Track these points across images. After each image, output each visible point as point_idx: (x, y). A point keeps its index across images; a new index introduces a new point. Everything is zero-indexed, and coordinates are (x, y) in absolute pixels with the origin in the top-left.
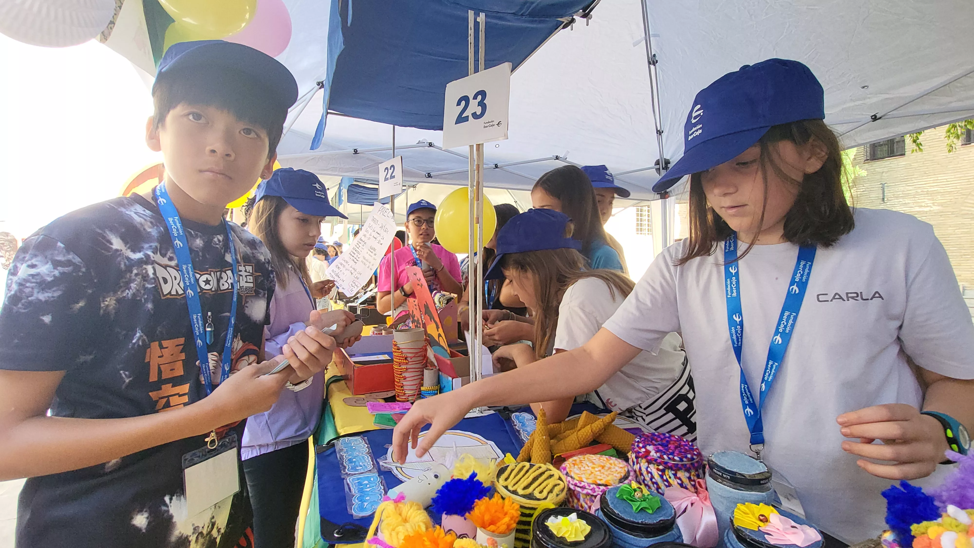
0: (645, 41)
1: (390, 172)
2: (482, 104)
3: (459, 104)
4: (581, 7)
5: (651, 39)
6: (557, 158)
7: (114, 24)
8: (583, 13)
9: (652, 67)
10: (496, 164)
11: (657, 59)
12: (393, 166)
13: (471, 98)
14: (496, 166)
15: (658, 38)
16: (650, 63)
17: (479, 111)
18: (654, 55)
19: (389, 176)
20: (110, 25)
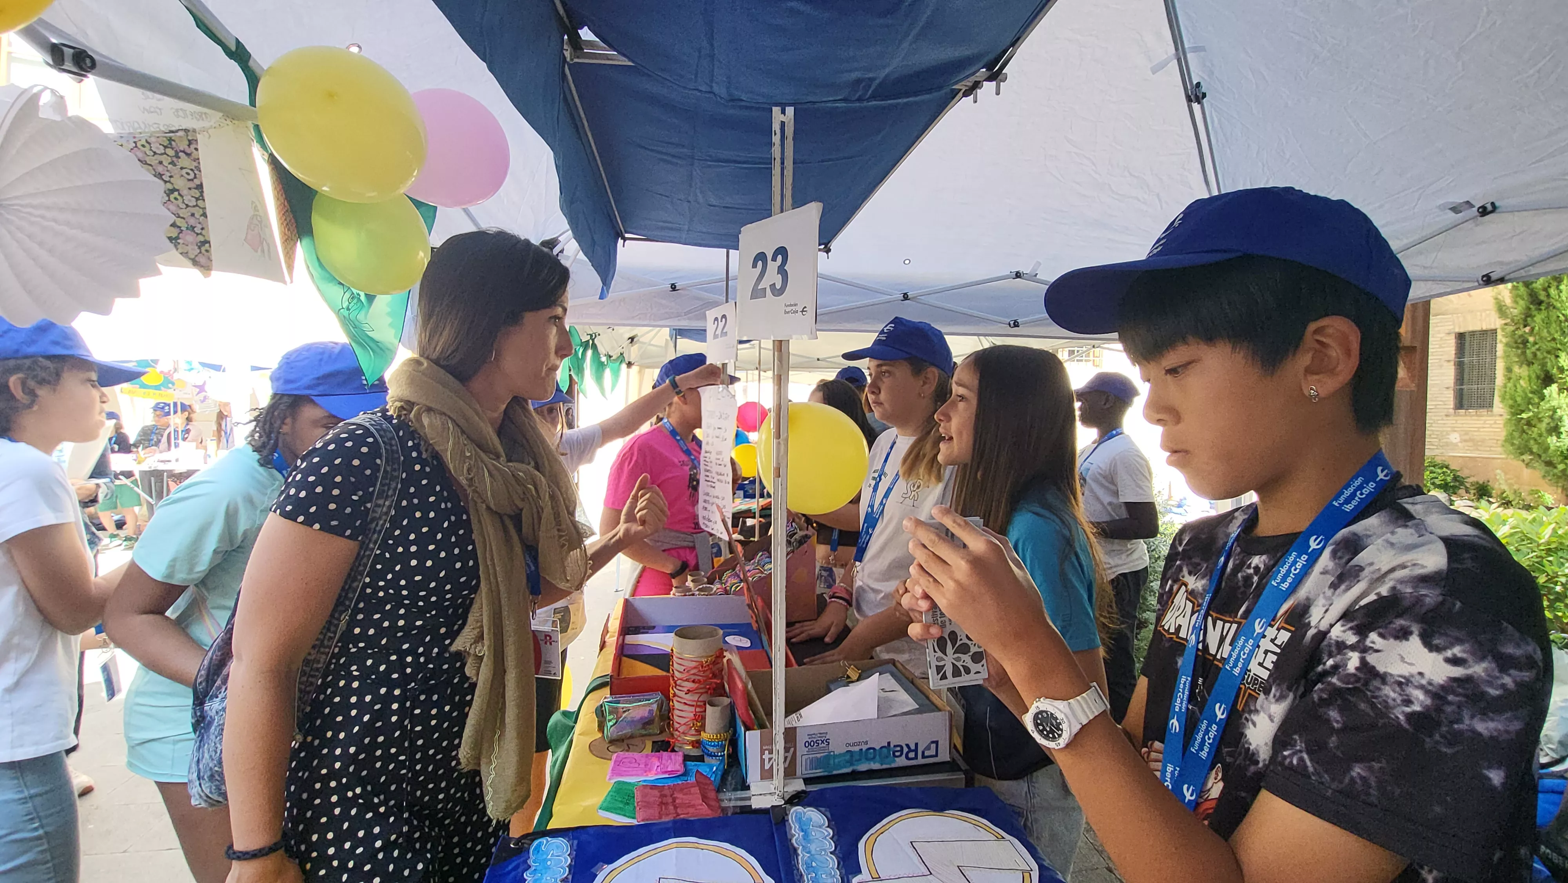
0: (1176, 61)
1: (721, 324)
2: (782, 271)
3: (754, 266)
4: (981, 64)
5: (1189, 56)
6: (1018, 275)
7: (209, 242)
8: (989, 73)
9: (1196, 106)
10: (905, 294)
11: (1203, 90)
12: (724, 316)
13: (769, 258)
14: (906, 297)
15: (1202, 54)
16: (1189, 100)
17: (778, 281)
18: (1198, 84)
19: (719, 332)
20: (203, 249)
